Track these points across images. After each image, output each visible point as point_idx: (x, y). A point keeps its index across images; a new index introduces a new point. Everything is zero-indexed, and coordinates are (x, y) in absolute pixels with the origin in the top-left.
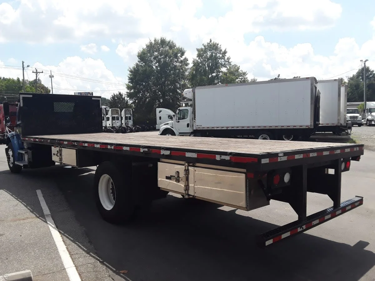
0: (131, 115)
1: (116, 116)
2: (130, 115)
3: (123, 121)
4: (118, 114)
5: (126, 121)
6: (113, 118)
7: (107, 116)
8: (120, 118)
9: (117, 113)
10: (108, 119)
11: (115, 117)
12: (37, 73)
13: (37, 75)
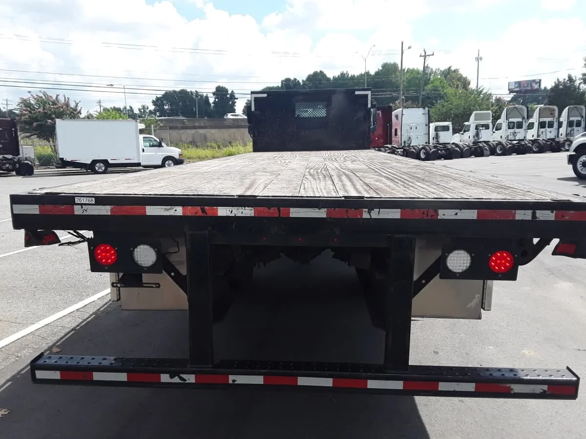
0: (582, 117)
1: (547, 120)
2: (579, 118)
3: (563, 130)
4: (554, 117)
5: (569, 129)
6: (542, 125)
7: (531, 121)
8: (556, 125)
9: (552, 115)
10: (531, 126)
11: (545, 122)
12: (425, 56)
13: (425, 59)
